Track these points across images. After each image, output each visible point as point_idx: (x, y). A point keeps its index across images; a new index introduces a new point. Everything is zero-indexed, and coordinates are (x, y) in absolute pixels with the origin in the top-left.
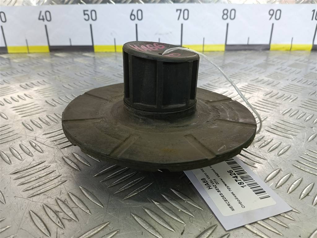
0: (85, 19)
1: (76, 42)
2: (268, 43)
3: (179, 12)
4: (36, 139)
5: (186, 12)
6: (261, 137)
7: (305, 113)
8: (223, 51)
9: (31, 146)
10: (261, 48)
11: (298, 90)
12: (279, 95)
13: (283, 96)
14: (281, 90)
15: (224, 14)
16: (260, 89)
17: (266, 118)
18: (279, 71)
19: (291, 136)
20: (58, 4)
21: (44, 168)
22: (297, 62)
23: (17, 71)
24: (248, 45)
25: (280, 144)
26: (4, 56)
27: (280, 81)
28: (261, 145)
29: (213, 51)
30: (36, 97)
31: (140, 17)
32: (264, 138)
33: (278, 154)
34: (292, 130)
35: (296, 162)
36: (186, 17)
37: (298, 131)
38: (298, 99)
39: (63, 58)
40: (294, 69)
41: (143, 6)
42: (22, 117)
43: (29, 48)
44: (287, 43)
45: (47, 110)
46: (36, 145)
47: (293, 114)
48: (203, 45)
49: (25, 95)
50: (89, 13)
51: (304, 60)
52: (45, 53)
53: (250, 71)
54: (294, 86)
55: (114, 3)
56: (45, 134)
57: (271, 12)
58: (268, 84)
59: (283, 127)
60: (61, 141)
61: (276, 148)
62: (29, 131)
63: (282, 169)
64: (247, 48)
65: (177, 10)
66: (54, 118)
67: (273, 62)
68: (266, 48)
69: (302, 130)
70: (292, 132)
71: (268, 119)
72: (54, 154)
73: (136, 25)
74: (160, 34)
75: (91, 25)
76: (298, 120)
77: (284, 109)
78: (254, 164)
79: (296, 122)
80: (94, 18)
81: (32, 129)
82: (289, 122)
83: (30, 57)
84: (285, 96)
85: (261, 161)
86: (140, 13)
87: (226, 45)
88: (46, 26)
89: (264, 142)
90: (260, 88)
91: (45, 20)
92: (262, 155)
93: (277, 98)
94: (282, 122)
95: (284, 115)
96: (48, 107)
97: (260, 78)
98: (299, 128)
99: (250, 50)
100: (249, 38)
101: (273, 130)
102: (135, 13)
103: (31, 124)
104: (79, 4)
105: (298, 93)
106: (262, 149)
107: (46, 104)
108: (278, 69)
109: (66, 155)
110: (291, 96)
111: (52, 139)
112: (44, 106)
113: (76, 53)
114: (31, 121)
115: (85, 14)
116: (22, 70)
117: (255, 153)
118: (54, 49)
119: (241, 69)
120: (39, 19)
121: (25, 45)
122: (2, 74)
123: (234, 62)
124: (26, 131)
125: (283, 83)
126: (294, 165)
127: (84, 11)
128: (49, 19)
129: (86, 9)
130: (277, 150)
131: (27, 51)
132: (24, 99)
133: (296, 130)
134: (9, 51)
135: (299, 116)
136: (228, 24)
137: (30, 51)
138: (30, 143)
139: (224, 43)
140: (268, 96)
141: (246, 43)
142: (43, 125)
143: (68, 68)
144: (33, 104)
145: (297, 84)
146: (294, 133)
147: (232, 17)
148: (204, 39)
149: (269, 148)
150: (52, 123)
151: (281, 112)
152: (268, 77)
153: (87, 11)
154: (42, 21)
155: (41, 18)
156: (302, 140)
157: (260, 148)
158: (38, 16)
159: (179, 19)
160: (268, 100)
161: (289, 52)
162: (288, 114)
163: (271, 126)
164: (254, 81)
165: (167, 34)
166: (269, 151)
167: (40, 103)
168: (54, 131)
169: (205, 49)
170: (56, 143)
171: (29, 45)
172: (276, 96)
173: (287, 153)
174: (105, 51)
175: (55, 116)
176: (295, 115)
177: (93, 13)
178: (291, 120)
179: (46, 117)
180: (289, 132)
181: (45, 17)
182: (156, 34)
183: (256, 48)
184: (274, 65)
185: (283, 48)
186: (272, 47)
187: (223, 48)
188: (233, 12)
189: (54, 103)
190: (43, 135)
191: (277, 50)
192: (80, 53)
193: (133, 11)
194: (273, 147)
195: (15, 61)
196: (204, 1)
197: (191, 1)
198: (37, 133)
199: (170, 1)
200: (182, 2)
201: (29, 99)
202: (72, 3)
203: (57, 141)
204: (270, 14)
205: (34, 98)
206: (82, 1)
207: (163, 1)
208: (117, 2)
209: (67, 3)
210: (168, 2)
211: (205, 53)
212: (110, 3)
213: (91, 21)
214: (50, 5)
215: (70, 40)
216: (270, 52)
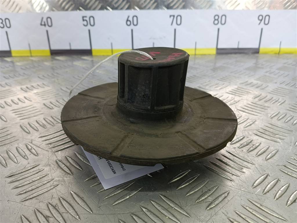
0: (84, 25)
1: (75, 46)
2: (257, 47)
3: (172, 17)
4: (32, 142)
5: (179, 18)
6: (250, 141)
7: (292, 117)
8: (214, 55)
9: (26, 149)
10: (251, 51)
11: (286, 93)
12: (267, 98)
13: (271, 99)
14: (270, 93)
15: (215, 20)
16: (250, 93)
17: (254, 122)
18: (267, 74)
19: (278, 140)
20: (58, 10)
21: (38, 171)
22: (286, 65)
23: (19, 74)
24: (238, 49)
25: (268, 148)
26: (8, 59)
27: (268, 84)
28: (249, 149)
29: (205, 55)
30: (35, 100)
31: (135, 23)
32: (252, 142)
33: (266, 159)
34: (280, 134)
35: (283, 166)
36: (179, 22)
37: (286, 135)
38: (286, 102)
39: (62, 61)
40: (282, 72)
41: (137, 11)
42: (21, 119)
43: (32, 51)
44: (275, 47)
45: (43, 112)
46: (32, 148)
47: (281, 117)
48: (195, 49)
49: (25, 97)
50: (87, 19)
51: (292, 63)
52: (46, 56)
53: (240, 74)
54: (282, 89)
55: (111, 10)
56: (41, 137)
57: (261, 18)
58: (257, 87)
59: (271, 130)
60: (56, 144)
61: (264, 152)
62: (26, 133)
63: (270, 174)
64: (237, 51)
65: (170, 16)
66: (50, 121)
67: (262, 65)
68: (256, 51)
69: (290, 134)
70: (280, 136)
71: (256, 123)
72: (48, 158)
73: (132, 30)
74: (154, 39)
75: (89, 31)
76: (286, 124)
77: (272, 113)
78: (242, 169)
79: (284, 125)
80: (92, 23)
81: (29, 132)
82: (276, 125)
83: (32, 60)
84: (273, 99)
85: (249, 165)
86: (135, 18)
87: (217, 49)
88: (47, 31)
89: (252, 146)
90: (249, 91)
91: (47, 26)
92: (250, 160)
93: (266, 102)
94: (270, 126)
95: (272, 118)
96: (46, 110)
97: (250, 82)
98: (287, 132)
99: (240, 53)
100: (239, 42)
101: (261, 134)
102: (131, 19)
103: (28, 126)
104: (78, 11)
105: (286, 96)
106: (250, 153)
107: (44, 106)
108: (266, 72)
109: (60, 158)
110: (279, 99)
111: (47, 142)
112: (42, 108)
113: (75, 56)
114: (29, 124)
115: (83, 20)
116: (24, 73)
117: (244, 157)
118: (55, 53)
119: (232, 72)
120: (41, 25)
121: (28, 49)
122: (4, 77)
123: (225, 65)
124: (23, 133)
125: (272, 87)
126: (282, 170)
127: (83, 17)
128: (50, 24)
129: (84, 15)
130: (264, 154)
131: (29, 55)
132: (23, 101)
133: (284, 134)
134: (13, 54)
135: (287, 119)
136: (219, 29)
137: (33, 55)
138: (26, 146)
139: (215, 47)
140: (257, 99)
141: (236, 47)
142: (40, 128)
143: (67, 72)
144: (32, 107)
145: (285, 87)
146: (281, 137)
147: (223, 22)
148: (196, 43)
149: (257, 152)
150: (48, 126)
151: (269, 115)
152: (257, 80)
153: (86, 17)
154: (43, 27)
155: (43, 23)
156: (290, 144)
157: (249, 152)
158: (39, 22)
159: (172, 24)
160: (257, 103)
161: (277, 55)
162: (276, 117)
163: (259, 130)
164: (244, 85)
165: (161, 38)
166: (257, 156)
167: (39, 106)
168: (50, 134)
169: (197, 53)
170: (51, 146)
171: (32, 49)
172: (264, 99)
173: (275, 158)
174: (102, 54)
175: (52, 118)
176: (283, 119)
177: (92, 19)
178: (279, 124)
179: (43, 120)
180: (277, 136)
181: (46, 23)
182: (151, 38)
183: (246, 51)
184: (263, 68)
185: (272, 51)
186: (261, 50)
187: (214, 52)
188: (224, 17)
189: (52, 105)
190: (39, 138)
191: (265, 54)
192: (79, 56)
193: (129, 17)
194: (261, 151)
195: (18, 64)
196: (195, 7)
197: (184, 7)
198: (34, 136)
199: (164, 8)
200: (175, 9)
201: (28, 101)
202: (72, 10)
203: (52, 144)
204: (259, 19)
205: (33, 101)
206: (81, 8)
207: (157, 8)
208: (113, 8)
209: (67, 10)
210: (162, 8)
211: (197, 56)
212: (107, 9)
213: (89, 27)
214: (52, 12)
215: (70, 44)
216: (260, 55)
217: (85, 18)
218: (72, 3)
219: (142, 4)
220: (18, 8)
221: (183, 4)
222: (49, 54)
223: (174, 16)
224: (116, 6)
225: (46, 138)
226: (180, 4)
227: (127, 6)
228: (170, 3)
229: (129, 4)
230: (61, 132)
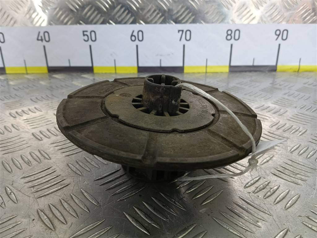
0: (85, 40)
1: (75, 63)
2: (274, 64)
3: (181, 32)
4: (13, 184)
5: (188, 33)
6: (266, 183)
7: (315, 150)
8: (227, 73)
9: (5, 193)
10: (268, 69)
11: (308, 120)
12: (286, 127)
13: (291, 127)
14: (289, 120)
15: (228, 35)
16: (266, 119)
17: (272, 157)
18: (286, 97)
19: (300, 182)
20: (56, 24)
21: (14, 225)
22: (306, 85)
23: (10, 96)
24: (253, 66)
25: (288, 193)
27: (287, 109)
28: (266, 195)
29: (217, 73)
30: (23, 129)
31: (141, 38)
32: (270, 184)
33: (285, 208)
34: (302, 174)
35: (306, 218)
36: (188, 38)
37: (309, 174)
38: (308, 132)
39: (60, 80)
40: (302, 94)
41: (142, 26)
42: (4, 154)
43: (27, 69)
44: (295, 65)
45: (31, 145)
46: (12, 192)
47: (302, 151)
48: (206, 67)
49: (13, 125)
50: (88, 34)
51: (313, 83)
52: (43, 74)
53: (255, 97)
54: (303, 115)
55: (114, 24)
56: (24, 177)
57: (278, 33)
58: (275, 113)
59: (291, 168)
60: (39, 187)
61: (284, 198)
62: (7, 172)
63: (290, 229)
64: (252, 69)
65: (179, 31)
66: (37, 156)
67: (280, 85)
68: (273, 69)
69: (313, 173)
70: (302, 177)
71: (274, 158)
72: (28, 206)
73: (137, 46)
74: (161, 55)
75: (90, 46)
76: (308, 159)
77: (292, 146)
78: (258, 222)
79: (306, 161)
80: (93, 39)
81: (11, 170)
82: (297, 162)
83: (28, 79)
84: (293, 128)
85: (266, 216)
86: (140, 33)
87: (230, 67)
88: (44, 47)
89: (269, 189)
90: (265, 117)
91: (44, 41)
92: (267, 209)
93: (284, 131)
94: (290, 163)
95: (292, 152)
96: (35, 143)
97: (266, 106)
98: (309, 170)
99: (256, 71)
100: (254, 59)
101: (280, 173)
102: (135, 34)
103: (11, 163)
104: (78, 25)
105: (307, 124)
106: (267, 199)
107: (32, 137)
108: (285, 94)
109: (42, 207)
110: (300, 128)
111: (30, 184)
112: (30, 140)
113: (75, 74)
114: (12, 160)
115: (84, 35)
116: (16, 95)
117: (259, 205)
118: (53, 70)
119: (245, 94)
120: (38, 40)
121: (24, 65)
123: (238, 86)
124: (4, 172)
125: (291, 112)
126: (304, 223)
127: (84, 32)
128: (47, 39)
129: (85, 29)
130: (284, 200)
131: (25, 72)
132: (10, 130)
133: (306, 173)
134: (7, 71)
135: (309, 154)
136: (232, 45)
137: (28, 72)
138: (6, 189)
139: (228, 64)
140: (274, 128)
141: (251, 64)
142: (24, 166)
143: (63, 93)
144: (18, 137)
145: (306, 113)
146: (303, 177)
147: (237, 37)
148: (207, 60)
149: (275, 198)
150: (34, 163)
151: (289, 148)
152: (274, 104)
153: (87, 31)
154: (40, 42)
155: (40, 38)
156: (313, 187)
157: (265, 198)
158: (36, 37)
159: (180, 40)
160: (275, 133)
161: (296, 73)
162: (297, 151)
163: (277, 168)
164: (260, 109)
165: (169, 55)
166: (275, 203)
167: (27, 136)
168: (34, 173)
169: (208, 71)
170: (33, 190)
171: (27, 65)
172: (283, 128)
173: (296, 206)
174: (104, 72)
175: (39, 153)
176: (304, 154)
177: (93, 33)
178: (300, 159)
179: (29, 155)
180: (298, 175)
181: (43, 38)
182: (157, 55)
183: (262, 69)
184: (281, 89)
185: (291, 69)
186: (279, 68)
187: (227, 70)
188: (237, 32)
189: (42, 136)
190: (22, 178)
191: (284, 72)
192: (79, 74)
193: (133, 31)
194: (280, 197)
195: (11, 83)
196: (206, 22)
197: (194, 22)
198: (16, 176)
199: (172, 22)
200: (184, 23)
201: (16, 130)
202: (71, 24)
203: (35, 187)
204: (276, 34)
205: (21, 130)
206: (81, 22)
207: (164, 22)
208: (117, 22)
209: (66, 24)
210: (169, 23)
211: (208, 74)
212: (110, 23)
213: (90, 42)
214: (49, 26)
215: (69, 61)
216: (277, 74)
217: (85, 33)
218: (72, 17)
219: (148, 17)
220: (12, 22)
221: (193, 17)
222: (46, 71)
223: (183, 31)
224: (120, 19)
225: (30, 179)
226: (190, 18)
227: (131, 20)
228: (178, 17)
229: (133, 18)
230: (47, 170)
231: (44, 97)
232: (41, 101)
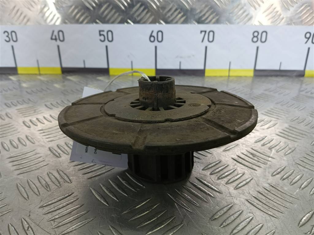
0: (101, 40)
1: (90, 64)
2: (302, 69)
3: (203, 33)
4: (30, 215)
8: (251, 77)
10: (295, 74)
15: (254, 37)
16: (305, 135)
20: (71, 23)
23: (23, 100)
24: (280, 71)
26: (12, 78)
29: (241, 77)
30: (39, 142)
31: (160, 39)
36: (211, 39)
41: (163, 26)
42: (19, 174)
43: (40, 69)
45: (48, 163)
46: (29, 227)
48: (229, 70)
49: (27, 137)
50: (105, 33)
52: (57, 75)
53: (288, 107)
55: (132, 24)
56: (43, 207)
57: (308, 35)
60: (60, 221)
62: (23, 199)
64: (278, 73)
65: (201, 32)
66: (56, 178)
68: (301, 74)
73: (156, 47)
74: (181, 57)
75: (107, 47)
80: (110, 39)
81: (27, 196)
83: (41, 80)
86: (160, 34)
87: (255, 70)
88: (58, 47)
91: (58, 41)
96: (51, 159)
99: (282, 76)
100: (281, 63)
102: (155, 34)
103: (27, 188)
104: (95, 24)
107: (49, 152)
111: (50, 216)
112: (47, 156)
113: (90, 76)
114: (28, 182)
115: (100, 35)
116: (29, 100)
118: (67, 71)
119: (277, 103)
120: (52, 39)
121: (36, 66)
122: (6, 104)
127: (100, 31)
129: (101, 29)
131: (37, 72)
132: (24, 143)
134: (20, 71)
136: (258, 48)
137: (41, 72)
138: (22, 223)
139: (253, 68)
141: (277, 68)
142: (42, 190)
144: (34, 153)
147: (263, 39)
148: (230, 63)
150: (53, 187)
153: (103, 31)
154: (54, 41)
155: (54, 37)
158: (50, 36)
159: (203, 41)
164: (295, 122)
165: (189, 57)
167: (43, 151)
168: (53, 201)
169: (231, 74)
170: (54, 224)
171: (40, 66)
174: (120, 74)
175: (58, 174)
177: (110, 33)
179: (47, 176)
181: (57, 37)
182: (177, 57)
186: (307, 73)
187: (251, 74)
188: (264, 34)
189: (59, 151)
190: (40, 208)
192: (94, 76)
193: (152, 32)
195: (24, 85)
196: (230, 21)
197: (217, 22)
198: (33, 204)
199: (194, 22)
200: (207, 23)
201: (31, 144)
202: (87, 23)
203: (55, 220)
204: (306, 37)
205: (37, 143)
206: (98, 21)
207: (185, 22)
208: (135, 22)
209: (82, 23)
210: (191, 23)
211: (231, 78)
212: (128, 23)
213: (106, 42)
214: (64, 25)
215: (84, 61)
216: (305, 79)
217: (102, 33)
218: (88, 15)
219: (169, 17)
220: (25, 20)
221: (217, 18)
222: (59, 72)
223: (205, 32)
224: (139, 19)
225: (49, 208)
226: (213, 18)
227: (151, 20)
228: (201, 17)
229: (153, 17)
230: (68, 198)
231: (59, 103)
232: (57, 107)
